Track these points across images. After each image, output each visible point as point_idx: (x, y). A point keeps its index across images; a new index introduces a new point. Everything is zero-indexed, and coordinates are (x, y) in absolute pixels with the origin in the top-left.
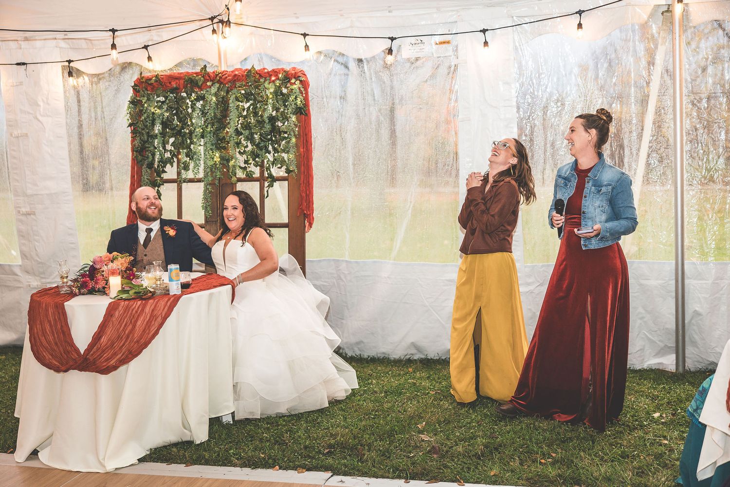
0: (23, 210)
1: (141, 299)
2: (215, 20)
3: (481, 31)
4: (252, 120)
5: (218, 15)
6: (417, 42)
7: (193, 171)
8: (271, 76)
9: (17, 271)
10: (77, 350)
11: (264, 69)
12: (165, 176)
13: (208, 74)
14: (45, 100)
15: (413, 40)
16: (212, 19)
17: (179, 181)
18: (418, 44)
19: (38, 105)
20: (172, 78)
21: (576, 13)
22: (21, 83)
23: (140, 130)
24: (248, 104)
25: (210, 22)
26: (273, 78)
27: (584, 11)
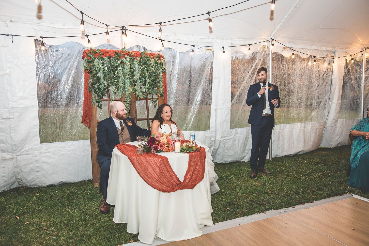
2: (123, 28)
3: (222, 47)
5: (124, 26)
6: (201, 48)
13: (125, 52)
15: (199, 47)
17: (109, 100)
18: (201, 49)
21: (248, 45)
25: (121, 28)
26: (152, 57)
27: (250, 45)
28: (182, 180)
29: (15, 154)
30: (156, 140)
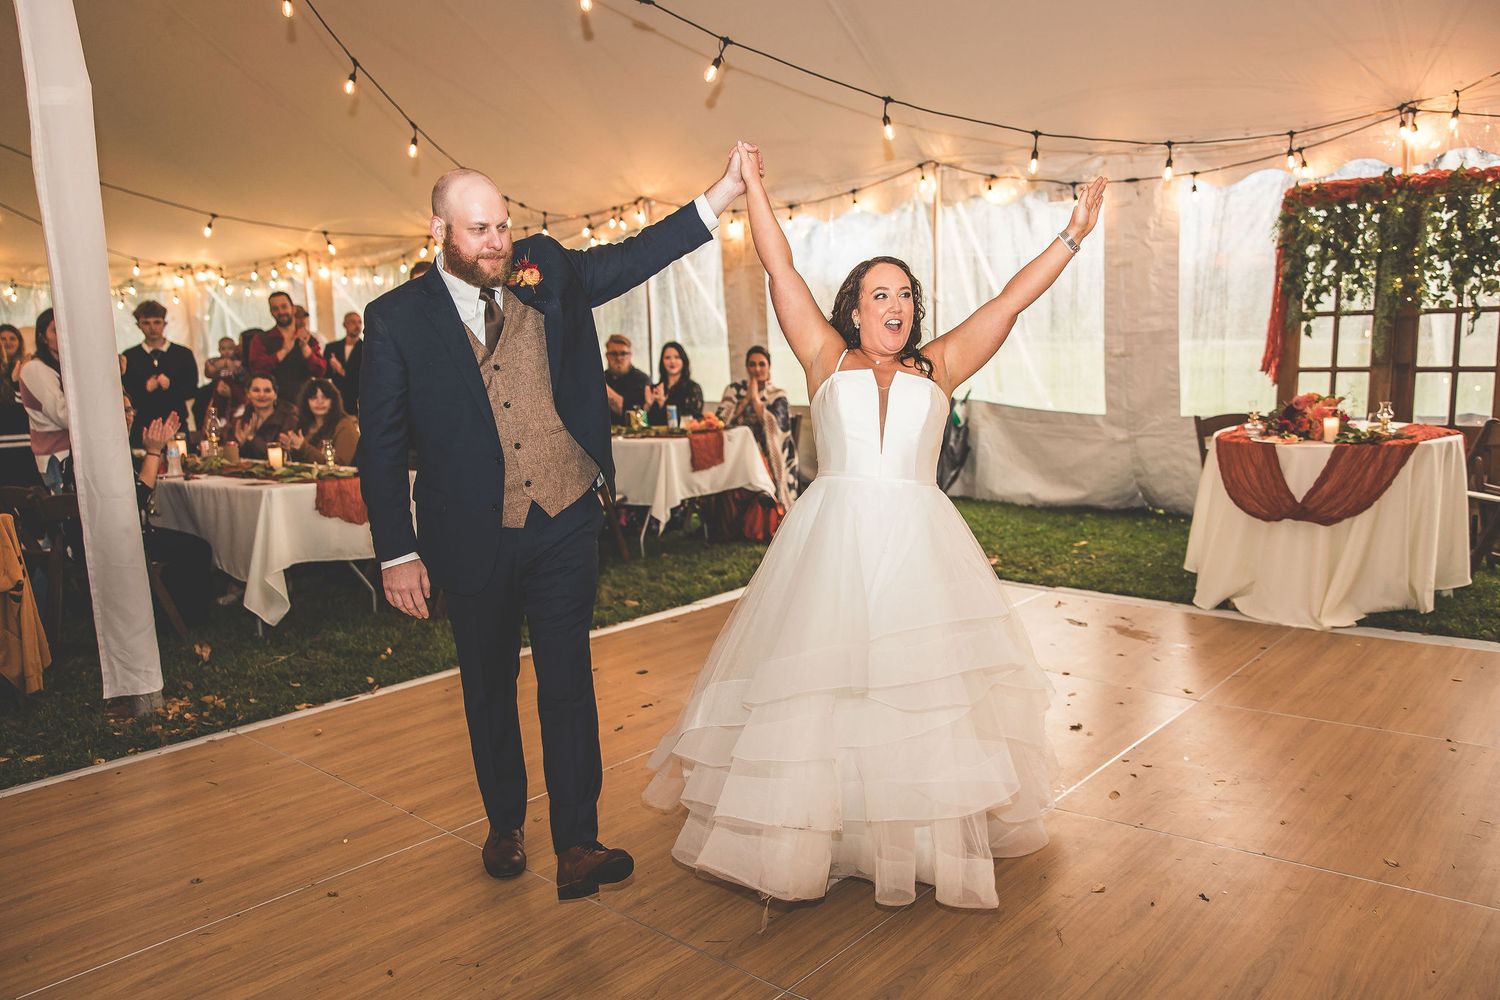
0: (1117, 351)
1: (1372, 443)
2: (1405, 109)
4: (1458, 235)
5: (1407, 103)
7: (1362, 301)
8: (1486, 177)
9: (1100, 422)
10: (1292, 497)
11: (1475, 168)
12: (1319, 308)
13: (1393, 179)
14: (1157, 221)
16: (1400, 108)
17: (1337, 314)
19: (1148, 228)
20: (1338, 186)
22: (1129, 203)
23: (1292, 252)
24: (1450, 215)
25: (1398, 112)
26: (1489, 180)
28: (1299, 499)
29: (1132, 433)
30: (1296, 411)
